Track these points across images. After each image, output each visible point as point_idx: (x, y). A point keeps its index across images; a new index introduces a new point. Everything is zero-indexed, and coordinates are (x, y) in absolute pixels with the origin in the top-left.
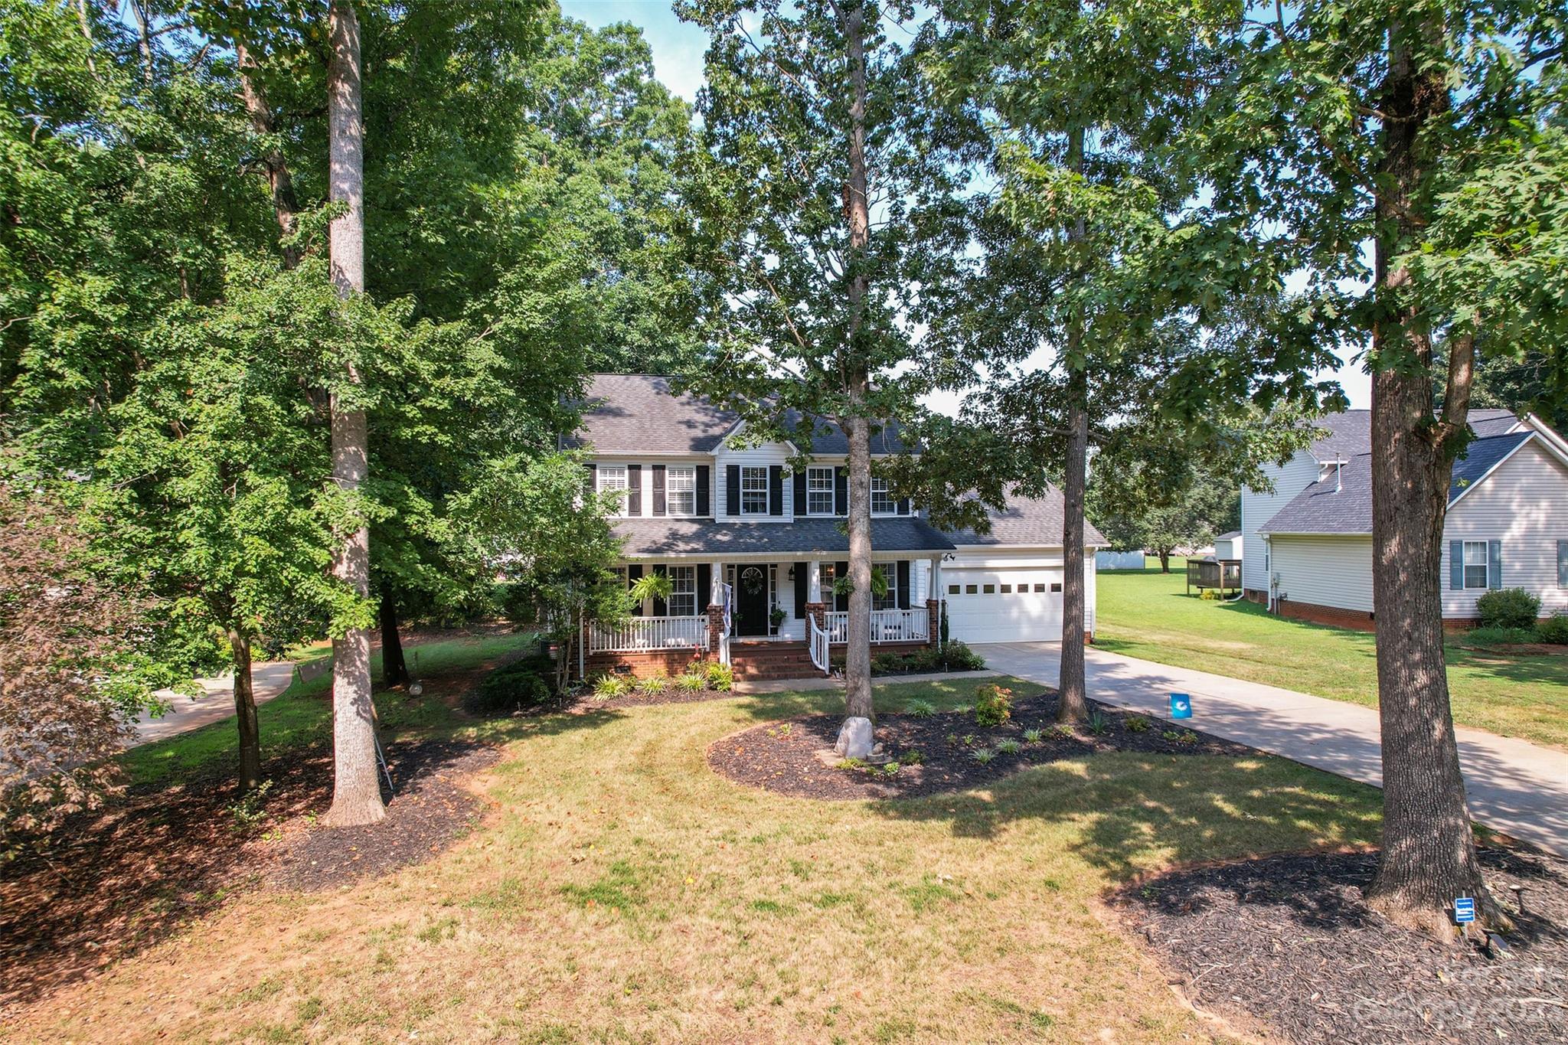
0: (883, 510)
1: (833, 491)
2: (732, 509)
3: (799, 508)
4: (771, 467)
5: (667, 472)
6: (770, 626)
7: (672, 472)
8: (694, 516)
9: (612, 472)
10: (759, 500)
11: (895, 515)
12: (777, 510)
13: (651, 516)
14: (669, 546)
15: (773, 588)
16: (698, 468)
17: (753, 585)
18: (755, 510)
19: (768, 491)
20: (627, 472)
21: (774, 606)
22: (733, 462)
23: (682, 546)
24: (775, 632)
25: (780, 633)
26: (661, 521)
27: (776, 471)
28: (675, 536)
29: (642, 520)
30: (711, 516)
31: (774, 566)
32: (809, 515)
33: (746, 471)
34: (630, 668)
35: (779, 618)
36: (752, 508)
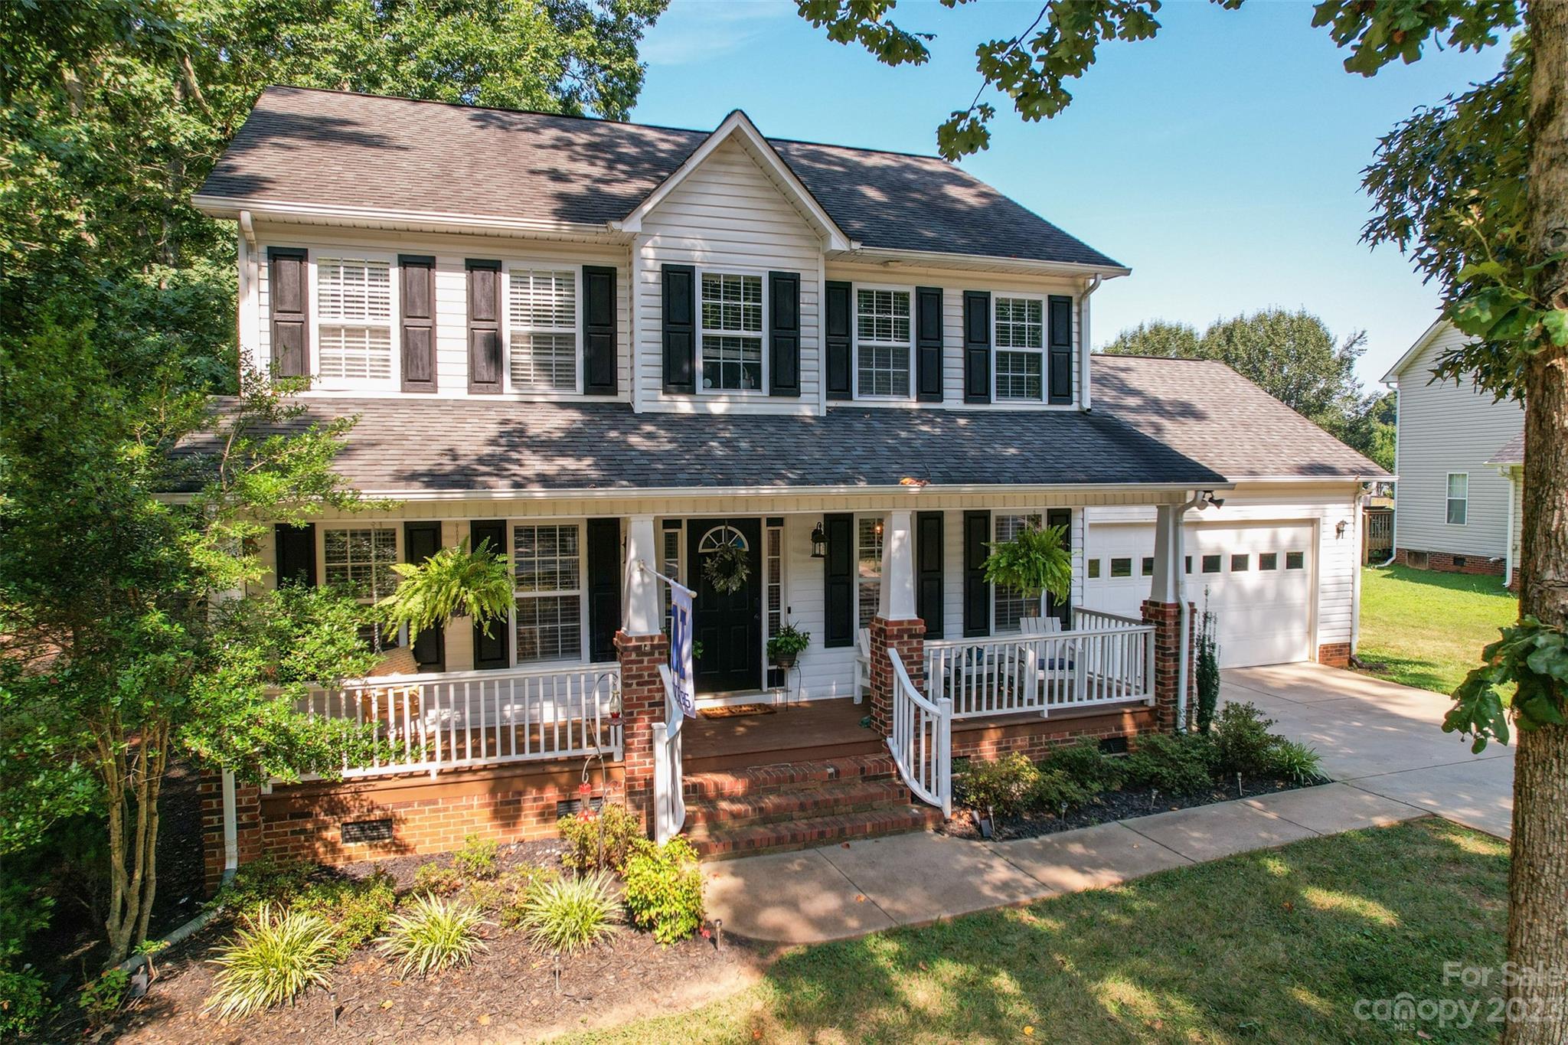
0: (1018, 393)
1: (912, 345)
2: (677, 378)
3: (838, 384)
4: (776, 278)
5: (505, 278)
6: (766, 667)
7: (519, 280)
8: (577, 394)
9: (353, 272)
10: (742, 357)
11: (1041, 405)
12: (786, 383)
13: (463, 395)
14: (497, 465)
15: (775, 576)
16: (589, 272)
17: (728, 569)
18: (732, 383)
19: (764, 335)
20: (395, 273)
21: (775, 619)
22: (675, 258)
23: (534, 464)
24: (777, 680)
25: (791, 680)
26: (488, 406)
27: (786, 286)
28: (516, 438)
29: (438, 404)
30: (622, 397)
31: (776, 522)
32: (860, 401)
33: (712, 287)
34: (388, 822)
35: (788, 649)
36: (725, 377)
